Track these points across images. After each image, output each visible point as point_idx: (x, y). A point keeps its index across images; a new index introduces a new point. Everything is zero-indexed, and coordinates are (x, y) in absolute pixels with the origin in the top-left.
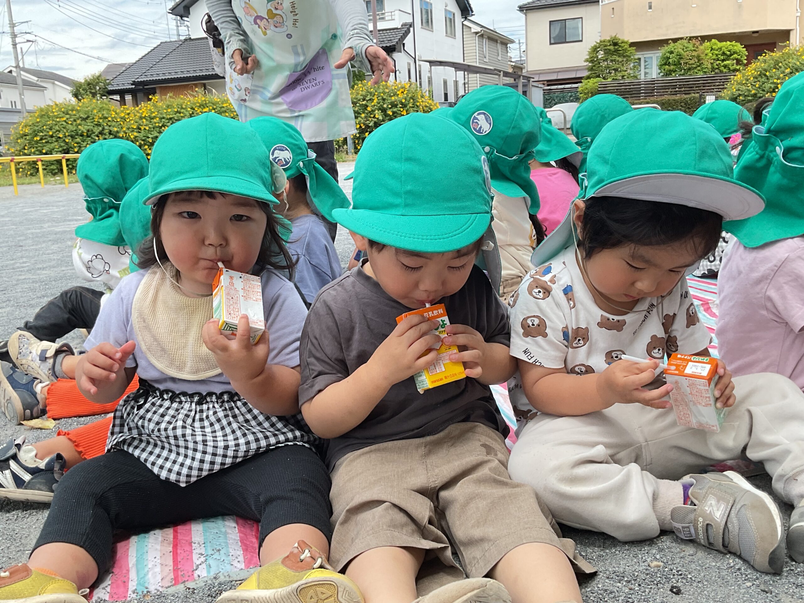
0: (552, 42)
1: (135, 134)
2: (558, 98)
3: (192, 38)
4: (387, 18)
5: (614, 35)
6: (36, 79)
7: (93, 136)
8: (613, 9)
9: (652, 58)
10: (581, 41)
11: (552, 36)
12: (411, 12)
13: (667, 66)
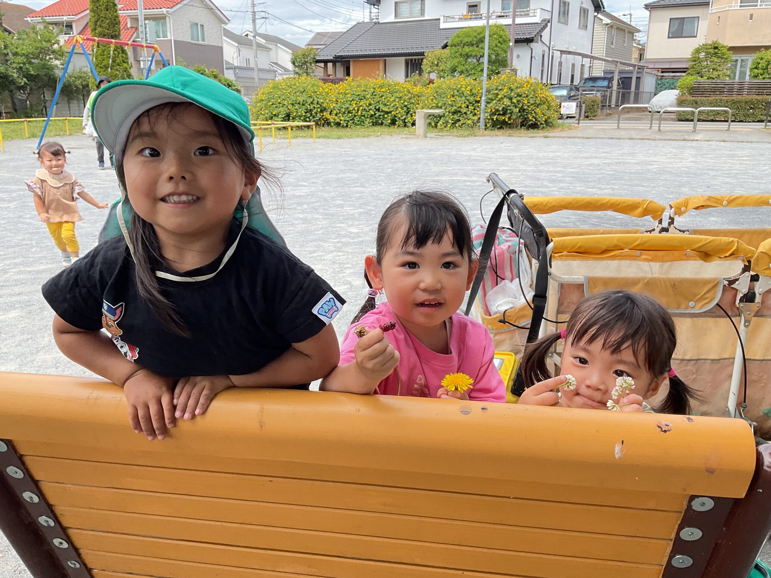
0: (670, 36)
1: (334, 105)
2: (669, 84)
3: (380, 22)
4: (531, 14)
5: (715, 40)
6: (264, 41)
7: (306, 105)
8: (719, 17)
9: (748, 60)
10: (696, 37)
11: (671, 31)
12: (550, 10)
13: (756, 70)
